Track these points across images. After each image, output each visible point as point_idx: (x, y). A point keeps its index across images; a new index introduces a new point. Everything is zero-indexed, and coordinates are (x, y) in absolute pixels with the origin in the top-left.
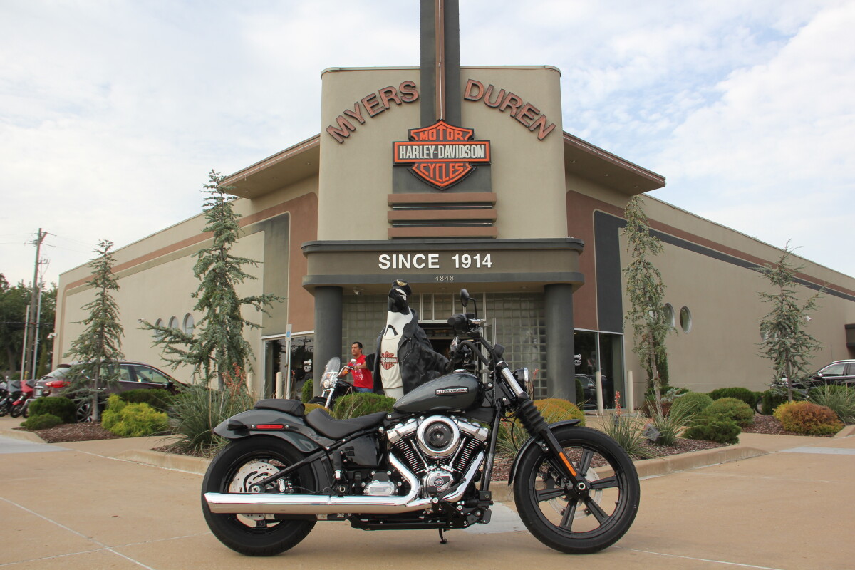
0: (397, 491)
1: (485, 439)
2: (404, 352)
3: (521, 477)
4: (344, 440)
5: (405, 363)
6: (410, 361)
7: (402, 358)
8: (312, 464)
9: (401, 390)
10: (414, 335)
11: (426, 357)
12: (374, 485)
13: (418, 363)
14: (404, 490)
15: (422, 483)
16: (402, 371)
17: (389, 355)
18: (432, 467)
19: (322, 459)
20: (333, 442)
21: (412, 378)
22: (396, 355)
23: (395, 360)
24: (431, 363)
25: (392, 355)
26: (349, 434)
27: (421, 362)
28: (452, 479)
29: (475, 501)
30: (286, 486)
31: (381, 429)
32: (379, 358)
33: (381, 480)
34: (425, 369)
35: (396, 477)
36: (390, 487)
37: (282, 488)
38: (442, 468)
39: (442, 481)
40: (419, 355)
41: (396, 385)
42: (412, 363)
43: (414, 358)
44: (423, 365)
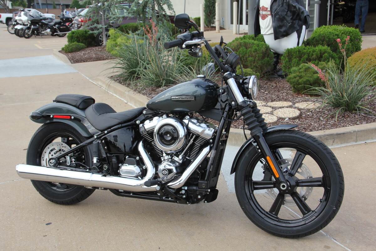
0: (140, 173)
1: (210, 137)
2: (275, 7)
4: (106, 132)
5: (275, 15)
6: (280, 13)
7: (273, 11)
8: (88, 147)
9: (273, 36)
11: (293, 9)
12: (125, 168)
13: (286, 15)
16: (273, 22)
17: (265, 9)
18: (168, 157)
20: (100, 132)
21: (280, 27)
22: (269, 9)
23: (269, 13)
24: (296, 14)
25: (267, 9)
26: (110, 127)
27: (289, 13)
29: (195, 188)
30: (71, 161)
31: (138, 122)
33: (130, 163)
34: (292, 19)
35: (140, 163)
36: (136, 169)
37: (68, 163)
38: (174, 160)
39: (167, 172)
40: (287, 8)
41: (270, 32)
42: (281, 15)
43: (283, 11)
44: (291, 16)
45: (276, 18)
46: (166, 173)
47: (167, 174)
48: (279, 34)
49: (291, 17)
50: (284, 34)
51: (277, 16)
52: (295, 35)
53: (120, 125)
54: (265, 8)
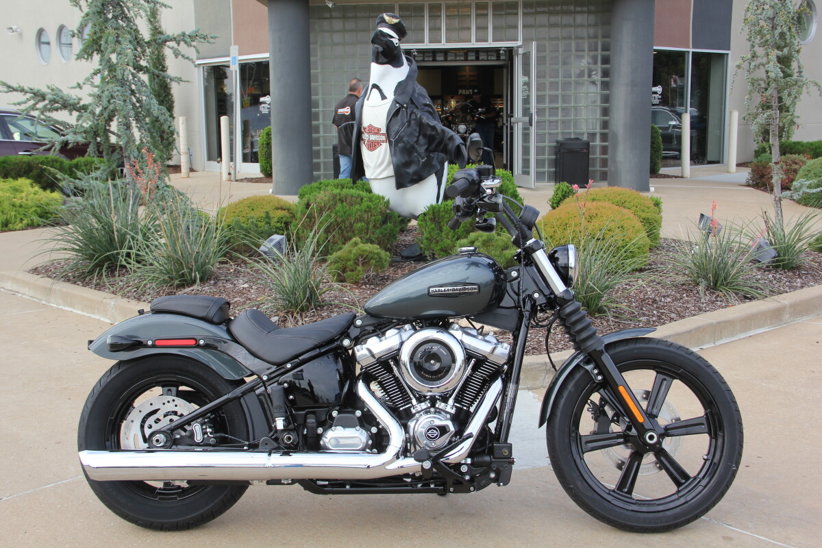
0: (370, 442)
1: (504, 361)
2: (395, 128)
3: (558, 418)
4: (289, 366)
5: (397, 142)
6: (405, 139)
7: (393, 134)
8: (242, 400)
9: (393, 182)
10: (411, 99)
11: (429, 132)
12: (332, 436)
13: (417, 142)
14: (379, 442)
15: (407, 431)
16: (393, 154)
17: (374, 130)
18: (424, 406)
19: (257, 392)
20: (274, 368)
21: (407, 164)
22: (384, 131)
23: (383, 138)
24: (437, 141)
25: (379, 130)
26: (297, 356)
27: (422, 140)
28: (452, 428)
29: (487, 459)
30: (205, 433)
31: (346, 342)
32: (360, 134)
33: (345, 425)
34: (427, 150)
35: (368, 420)
36: (358, 436)
37: (199, 438)
38: (438, 408)
39: (436, 433)
40: (418, 130)
41: (385, 174)
42: (408, 142)
43: (411, 135)
44: (425, 145)
45: (397, 149)
46: (435, 435)
47: (437, 436)
48: (405, 177)
49: (426, 147)
50: (415, 177)
51: (400, 145)
52: (433, 179)
53: (318, 350)
54: (375, 128)
